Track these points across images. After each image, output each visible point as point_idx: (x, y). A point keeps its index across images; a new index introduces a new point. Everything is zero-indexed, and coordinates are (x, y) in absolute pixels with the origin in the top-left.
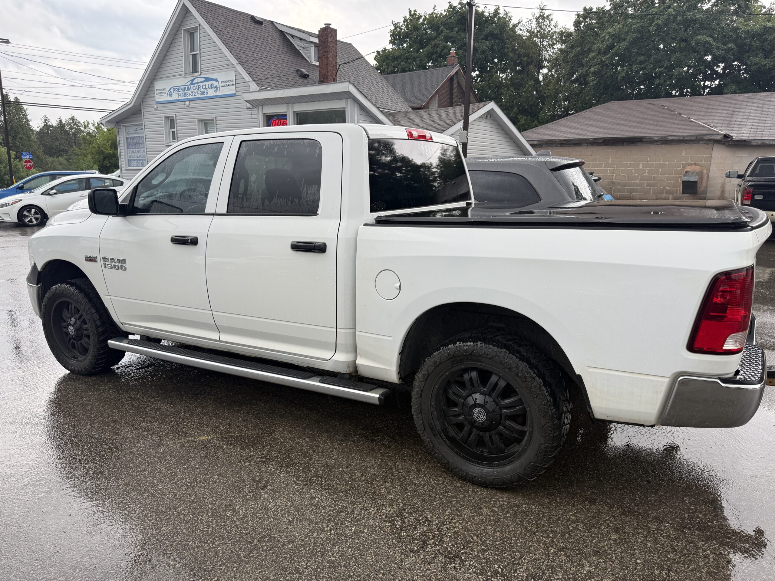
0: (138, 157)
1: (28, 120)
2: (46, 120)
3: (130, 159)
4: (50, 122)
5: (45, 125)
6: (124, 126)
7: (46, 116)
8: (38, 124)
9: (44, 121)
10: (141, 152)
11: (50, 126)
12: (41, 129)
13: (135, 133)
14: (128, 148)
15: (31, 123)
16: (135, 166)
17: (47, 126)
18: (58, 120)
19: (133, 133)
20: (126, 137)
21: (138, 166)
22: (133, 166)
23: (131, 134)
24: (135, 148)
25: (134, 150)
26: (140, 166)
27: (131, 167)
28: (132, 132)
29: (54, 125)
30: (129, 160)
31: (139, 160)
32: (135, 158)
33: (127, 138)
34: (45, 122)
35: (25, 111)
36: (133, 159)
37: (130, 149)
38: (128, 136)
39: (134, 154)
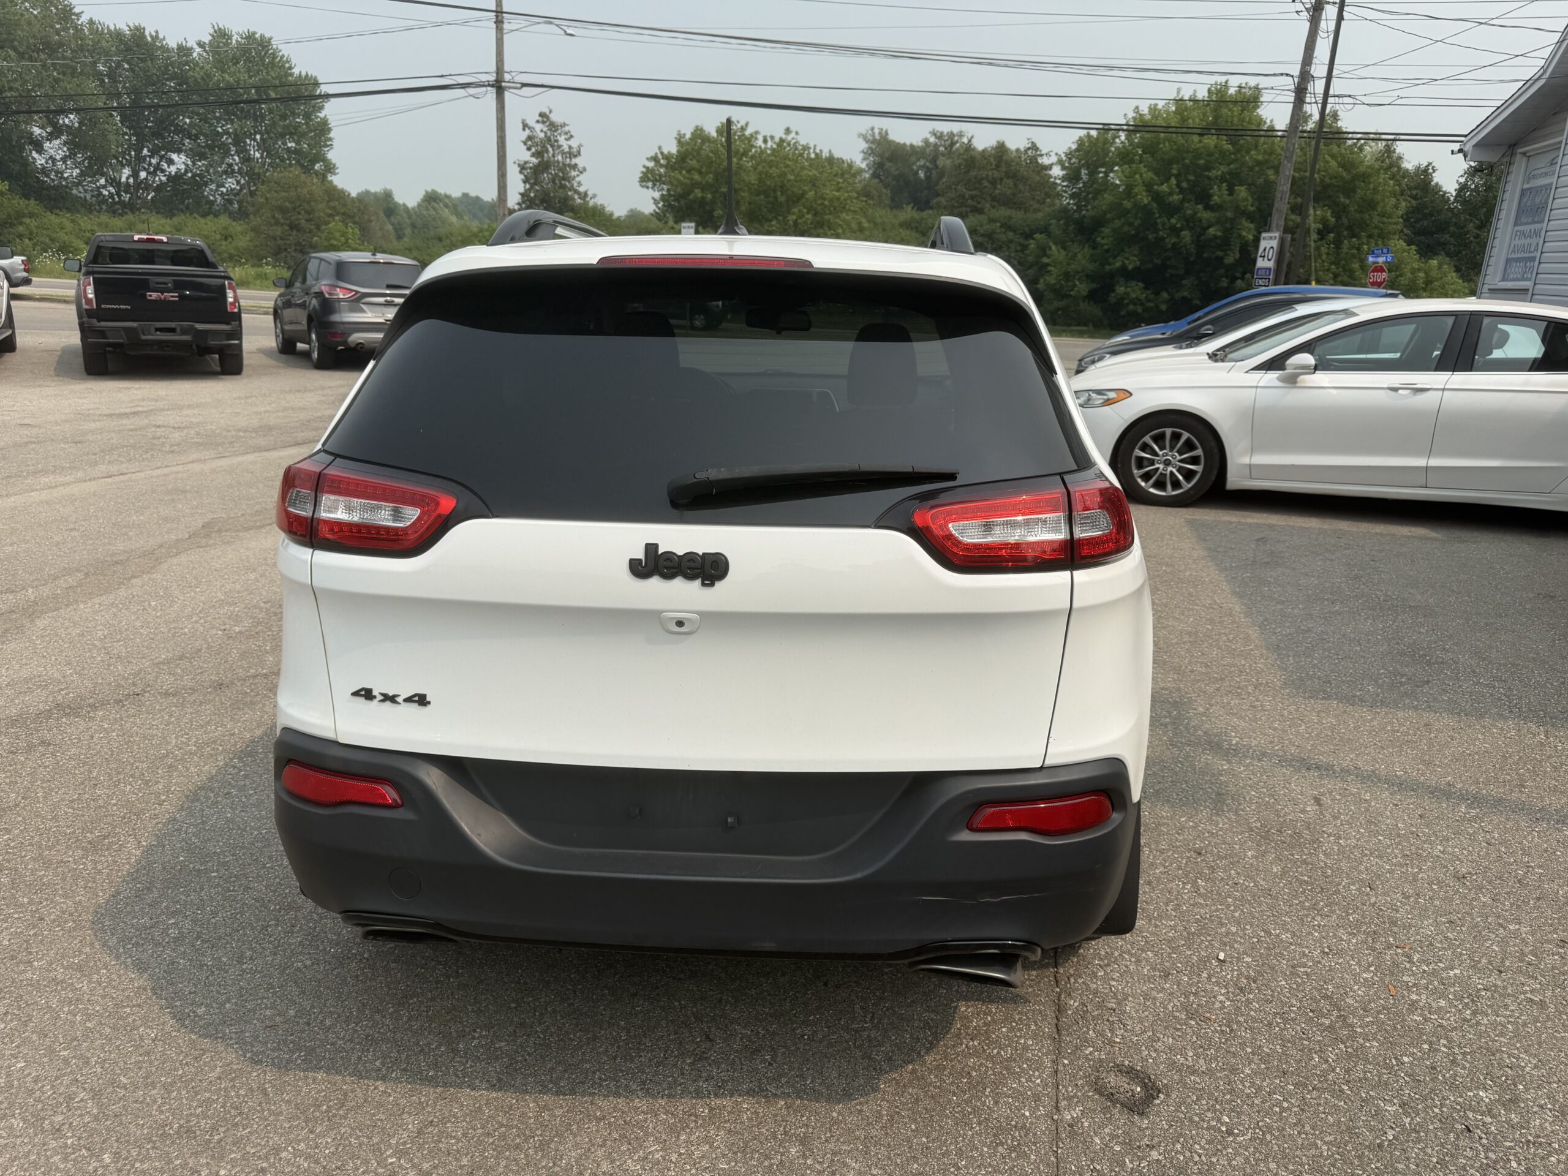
0: (1532, 248)
3: (1513, 256)
6: (1524, 154)
13: (1546, 174)
14: (1516, 224)
16: (1517, 280)
19: (1539, 176)
20: (1522, 191)
21: (1523, 279)
22: (1513, 280)
23: (1534, 177)
24: (1533, 222)
25: (1529, 227)
27: (1507, 280)
28: (1541, 171)
30: (1508, 261)
32: (1522, 255)
33: (1523, 193)
36: (1518, 256)
37: (1521, 225)
38: (1526, 186)
39: (1523, 241)
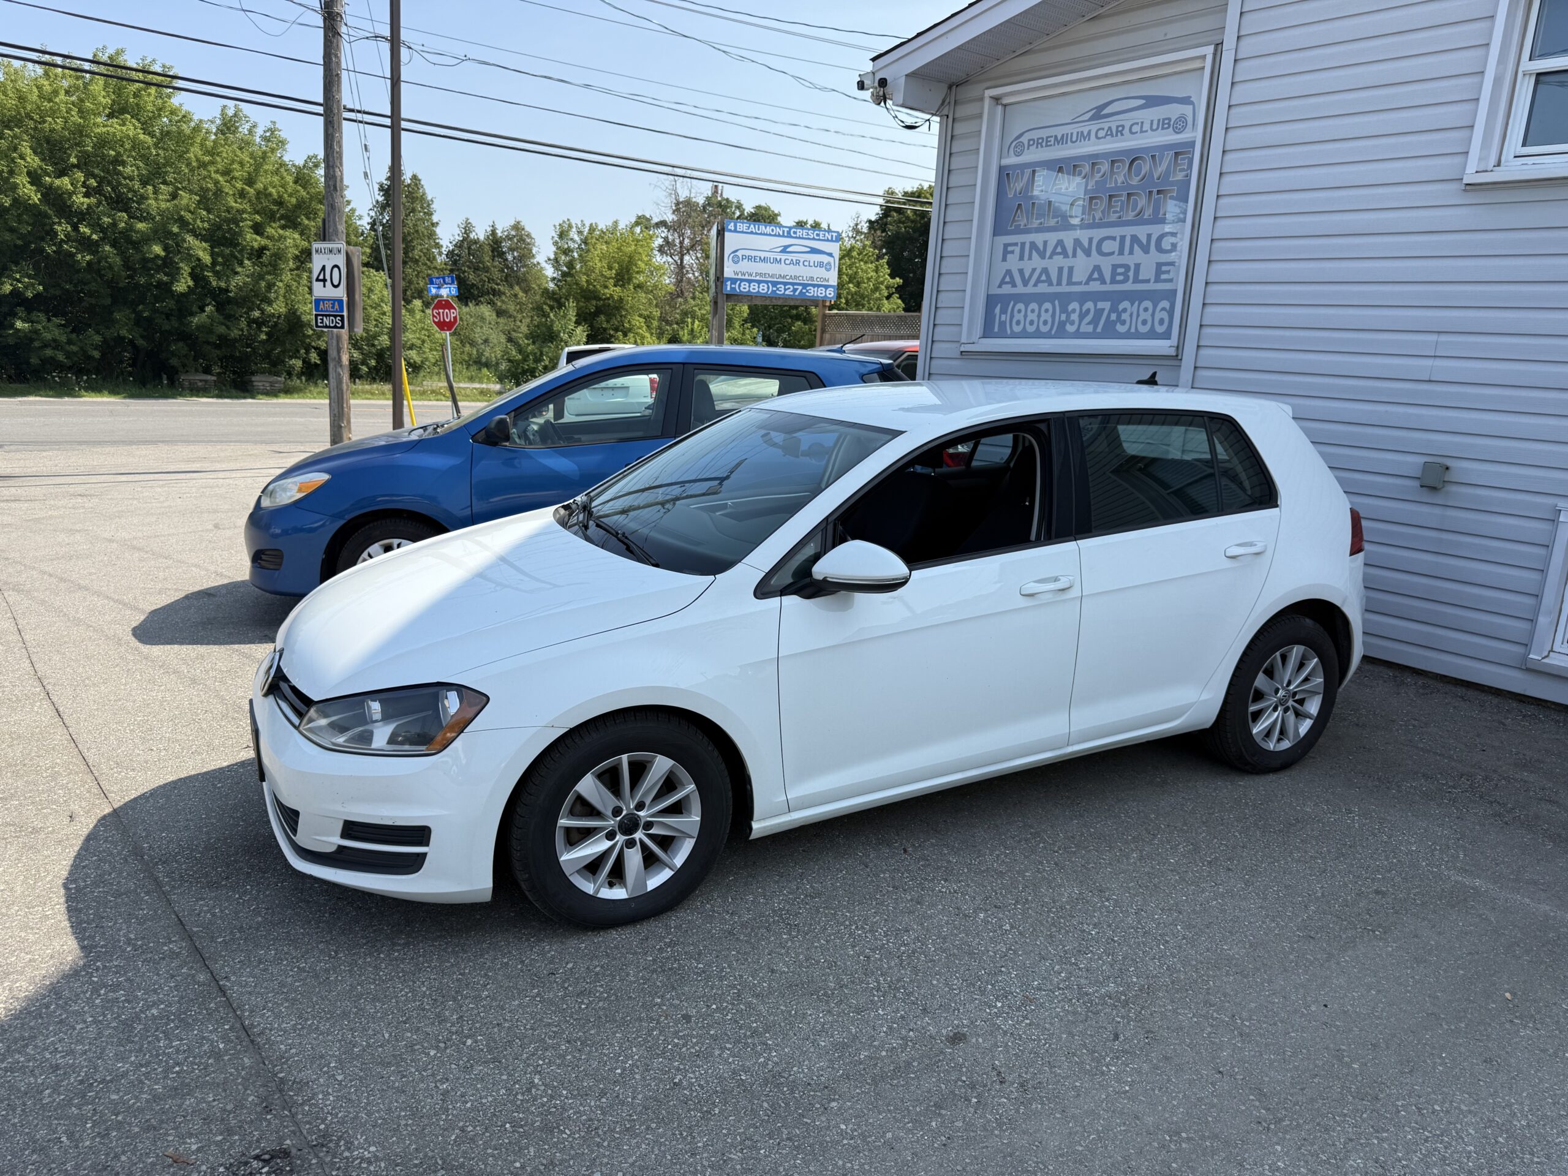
0: (1079, 275)
1: (433, 225)
2: (467, 228)
3: (1007, 289)
4: (474, 233)
5: (464, 239)
6: (997, 99)
7: (468, 219)
8: (453, 236)
9: (463, 231)
10: (1107, 247)
11: (476, 242)
12: (455, 246)
13: (1083, 137)
14: (996, 232)
15: (439, 230)
16: (1038, 334)
17: (466, 244)
18: (489, 229)
19: (1060, 141)
20: (1001, 169)
21: (1061, 333)
22: (1024, 335)
25: (1052, 238)
26: (1078, 335)
27: (1002, 335)
28: (1059, 132)
29: (482, 238)
30: (991, 301)
31: (1083, 297)
32: (1043, 288)
33: (1005, 174)
34: (465, 233)
35: (429, 205)
36: (1030, 289)
37: (1018, 231)
38: (1011, 160)
39: (1037, 262)
